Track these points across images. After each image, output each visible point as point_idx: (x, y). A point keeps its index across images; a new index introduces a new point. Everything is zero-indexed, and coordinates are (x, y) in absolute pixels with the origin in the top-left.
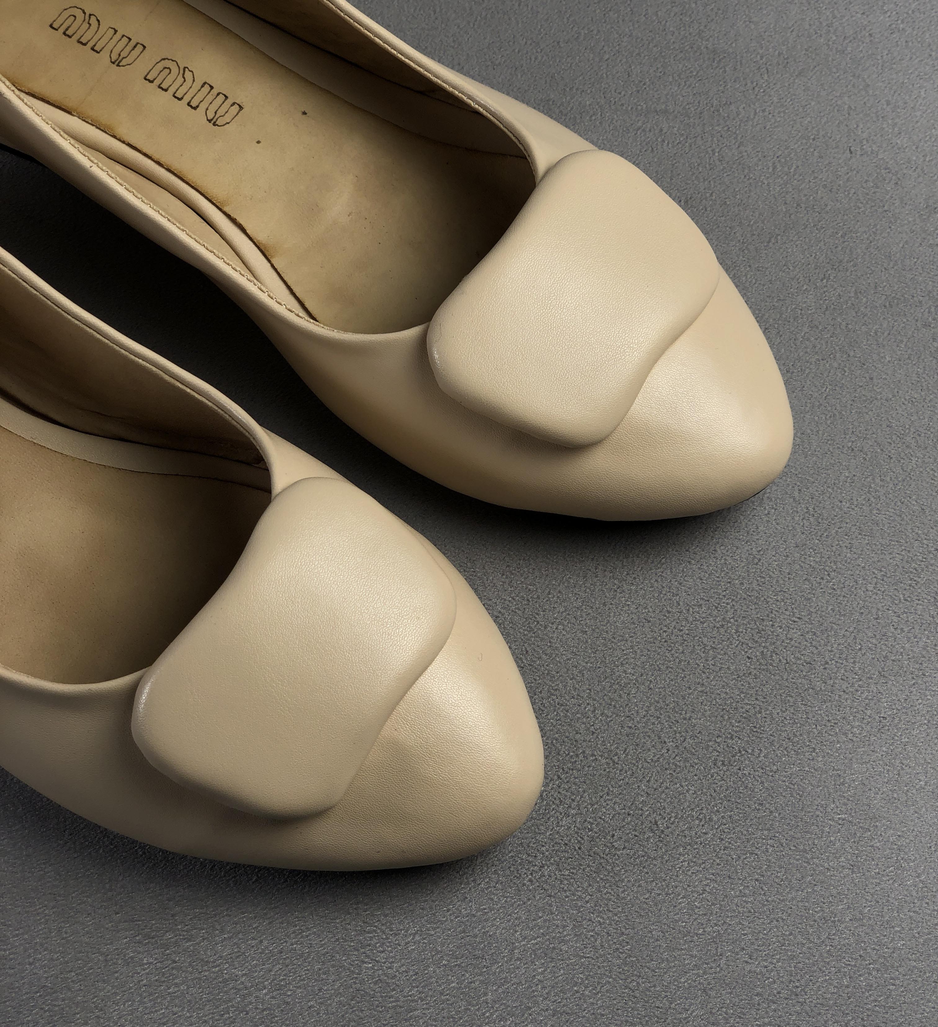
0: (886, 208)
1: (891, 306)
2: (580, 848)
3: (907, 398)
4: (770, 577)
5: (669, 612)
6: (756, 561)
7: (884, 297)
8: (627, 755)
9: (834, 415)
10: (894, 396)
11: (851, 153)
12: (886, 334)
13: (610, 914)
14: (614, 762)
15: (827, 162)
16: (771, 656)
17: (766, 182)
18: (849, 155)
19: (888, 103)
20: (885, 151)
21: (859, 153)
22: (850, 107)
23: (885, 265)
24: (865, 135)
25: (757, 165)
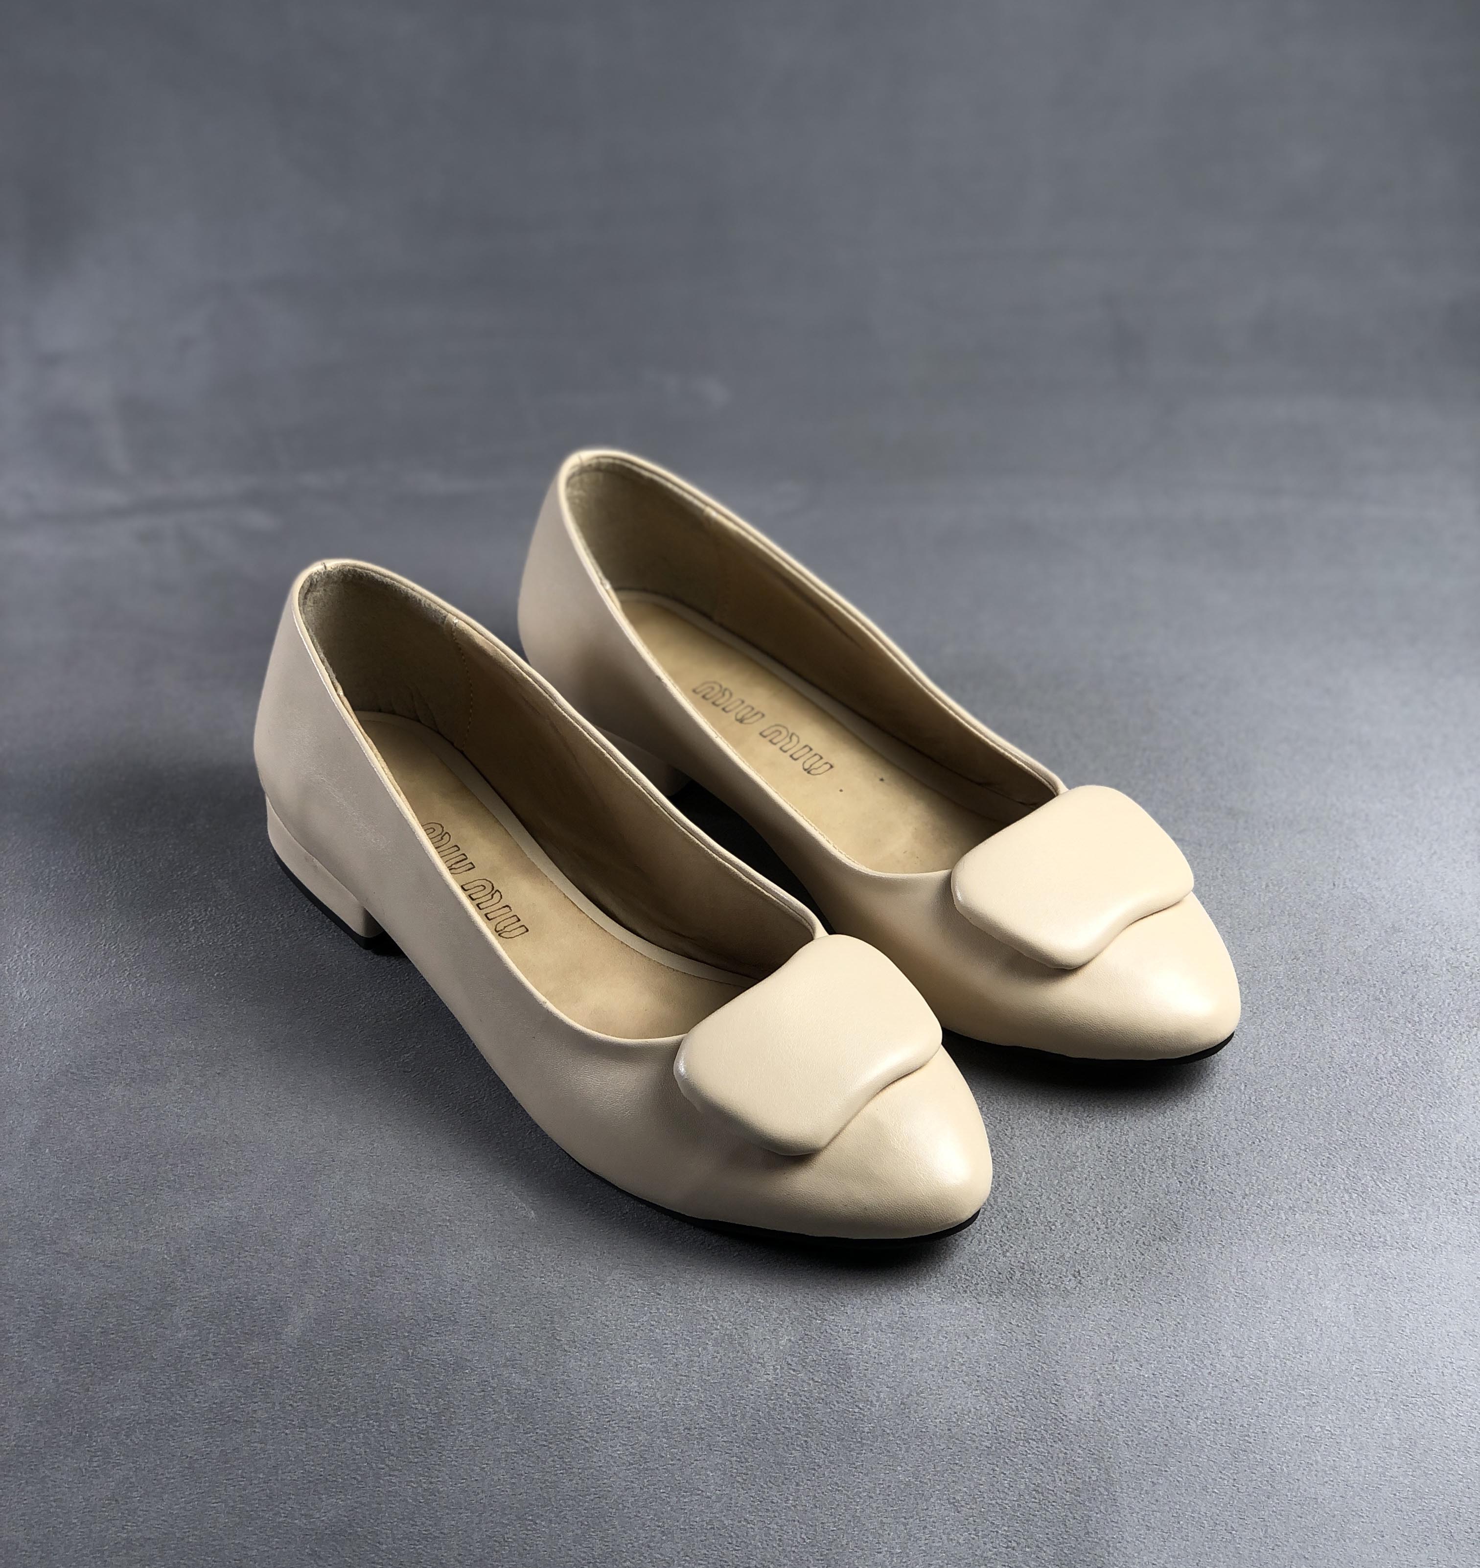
0: (1357, 923)
1: (1348, 983)
2: (1011, 1278)
3: (1351, 1042)
4: (1210, 1136)
5: (1117, 1144)
6: (1198, 1123)
7: (1343, 977)
8: (1063, 1227)
9: (1286, 1044)
10: (1339, 1039)
11: (1334, 885)
12: (1340, 1000)
13: (1027, 1321)
14: (1051, 1229)
15: (1312, 888)
16: (1199, 1184)
17: (1257, 893)
18: (1332, 887)
19: (1373, 859)
20: (1364, 888)
21: (1341, 886)
22: (1339, 858)
23: (1349, 958)
24: (1349, 876)
25: (1252, 882)
